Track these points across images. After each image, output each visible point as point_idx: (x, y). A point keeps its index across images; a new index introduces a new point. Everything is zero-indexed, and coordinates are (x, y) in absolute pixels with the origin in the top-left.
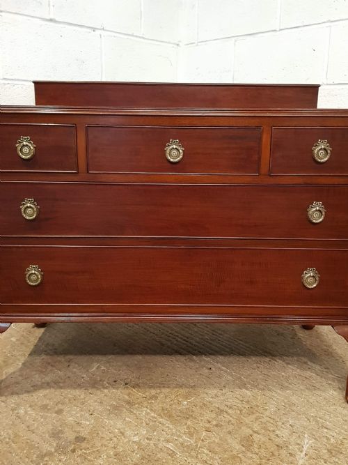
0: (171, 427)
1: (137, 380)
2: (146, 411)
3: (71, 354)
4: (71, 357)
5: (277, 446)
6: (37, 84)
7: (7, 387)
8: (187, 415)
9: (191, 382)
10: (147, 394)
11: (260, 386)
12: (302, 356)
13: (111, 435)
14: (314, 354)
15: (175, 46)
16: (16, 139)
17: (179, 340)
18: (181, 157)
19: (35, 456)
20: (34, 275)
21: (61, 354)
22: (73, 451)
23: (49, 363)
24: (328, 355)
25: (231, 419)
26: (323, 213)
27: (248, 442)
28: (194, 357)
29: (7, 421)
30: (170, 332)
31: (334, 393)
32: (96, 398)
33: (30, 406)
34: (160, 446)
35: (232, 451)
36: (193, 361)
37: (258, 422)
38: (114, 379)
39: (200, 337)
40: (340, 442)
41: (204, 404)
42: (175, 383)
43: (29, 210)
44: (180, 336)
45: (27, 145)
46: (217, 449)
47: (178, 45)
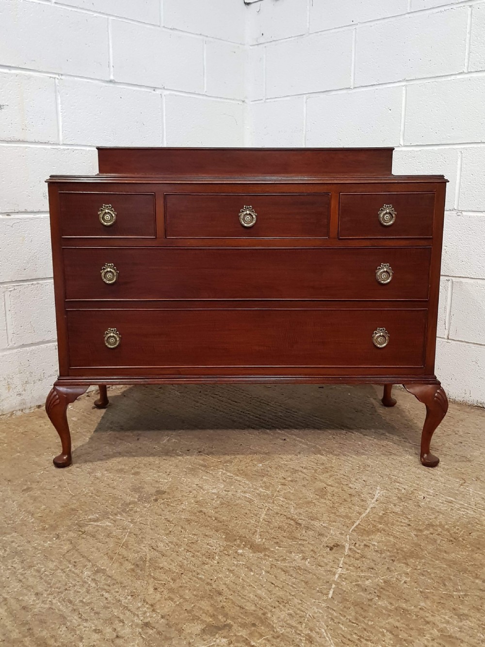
0: (247, 482)
1: (210, 449)
2: (222, 472)
3: (138, 429)
4: (140, 432)
5: (350, 495)
6: (100, 150)
7: (79, 457)
8: (262, 474)
9: (266, 450)
10: (222, 459)
11: (335, 452)
12: (380, 429)
13: (190, 489)
14: (393, 428)
15: (240, 103)
16: (99, 208)
17: (251, 417)
18: (254, 222)
19: (120, 504)
20: (112, 338)
21: (129, 430)
22: (156, 500)
23: (117, 438)
24: (408, 428)
25: (305, 476)
26: (391, 274)
27: (322, 493)
28: (268, 431)
29: (86, 481)
30: (241, 410)
31: (410, 457)
32: (171, 463)
33: (106, 470)
34: (238, 495)
35: (306, 499)
36: (267, 434)
37: (331, 479)
38: (187, 449)
39: (274, 414)
40: (410, 492)
41: (279, 466)
42: (249, 450)
43: (109, 274)
44: (252, 414)
45: (108, 213)
46: (292, 497)
47: (243, 101)
